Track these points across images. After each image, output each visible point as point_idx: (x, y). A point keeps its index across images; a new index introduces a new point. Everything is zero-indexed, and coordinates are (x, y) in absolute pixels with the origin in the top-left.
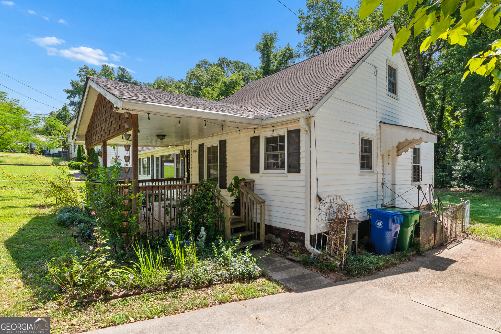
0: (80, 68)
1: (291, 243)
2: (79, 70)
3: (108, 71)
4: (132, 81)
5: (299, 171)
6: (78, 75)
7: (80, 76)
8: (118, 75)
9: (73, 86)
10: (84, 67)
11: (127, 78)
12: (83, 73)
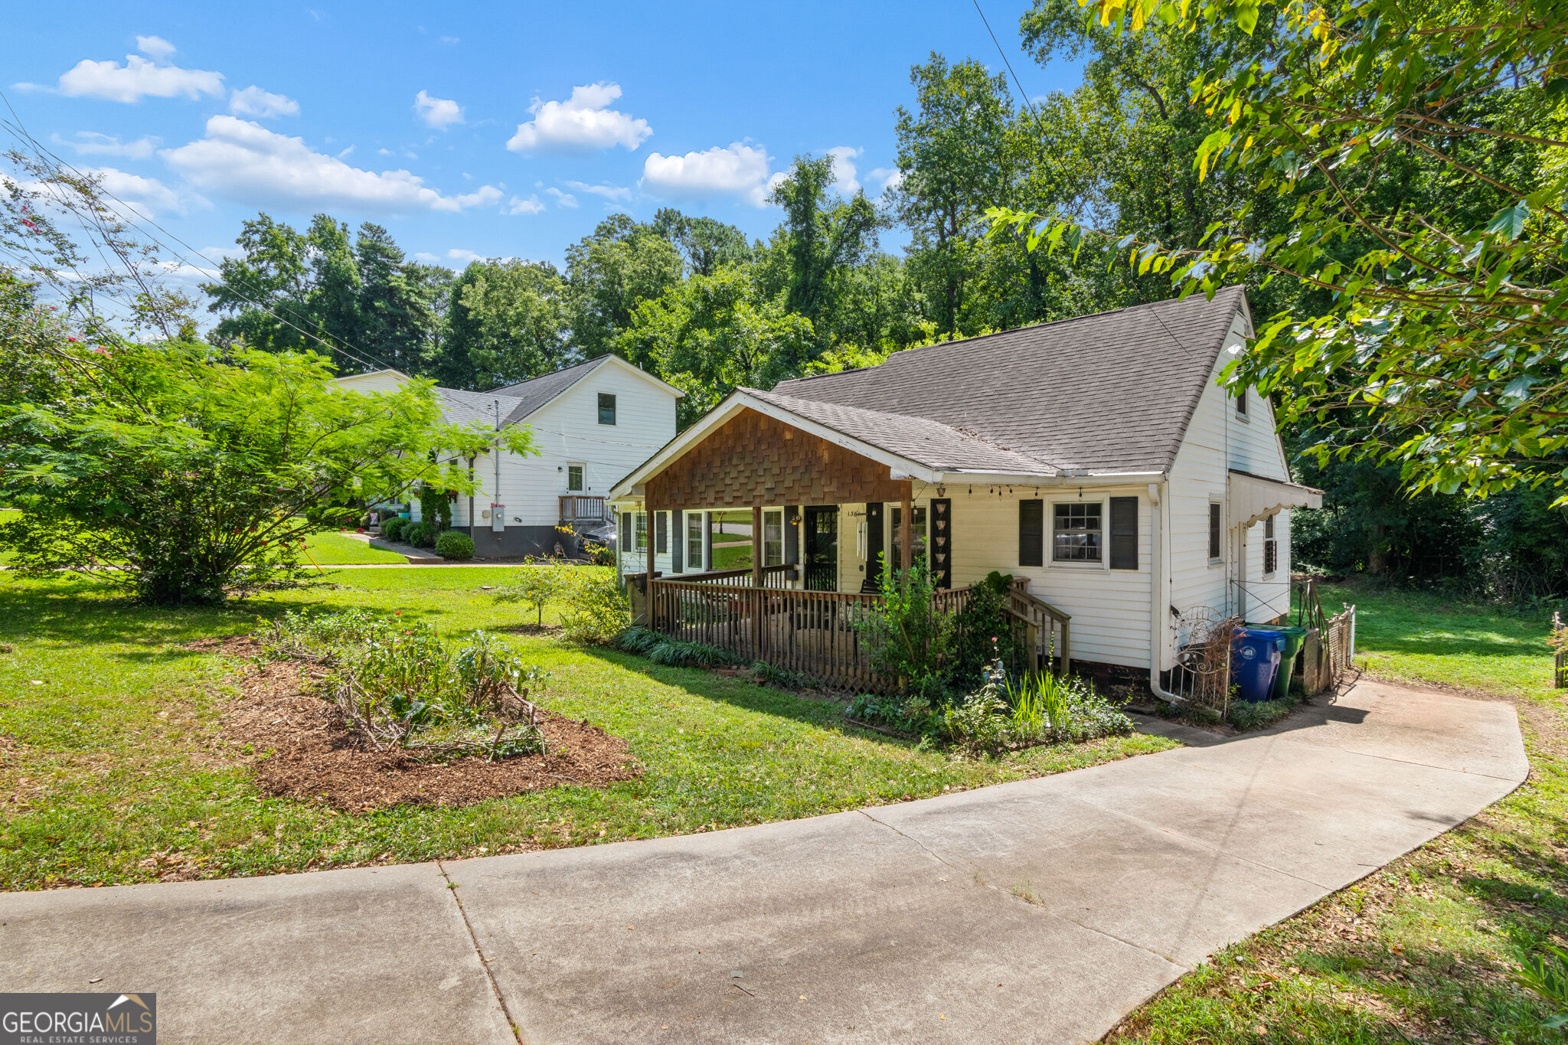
0: (245, 223)
1: (1115, 688)
2: (243, 228)
3: (332, 234)
4: (404, 264)
5: (1135, 567)
6: (238, 241)
7: (246, 246)
8: (361, 245)
9: (227, 275)
10: (259, 219)
11: (387, 256)
12: (257, 237)
